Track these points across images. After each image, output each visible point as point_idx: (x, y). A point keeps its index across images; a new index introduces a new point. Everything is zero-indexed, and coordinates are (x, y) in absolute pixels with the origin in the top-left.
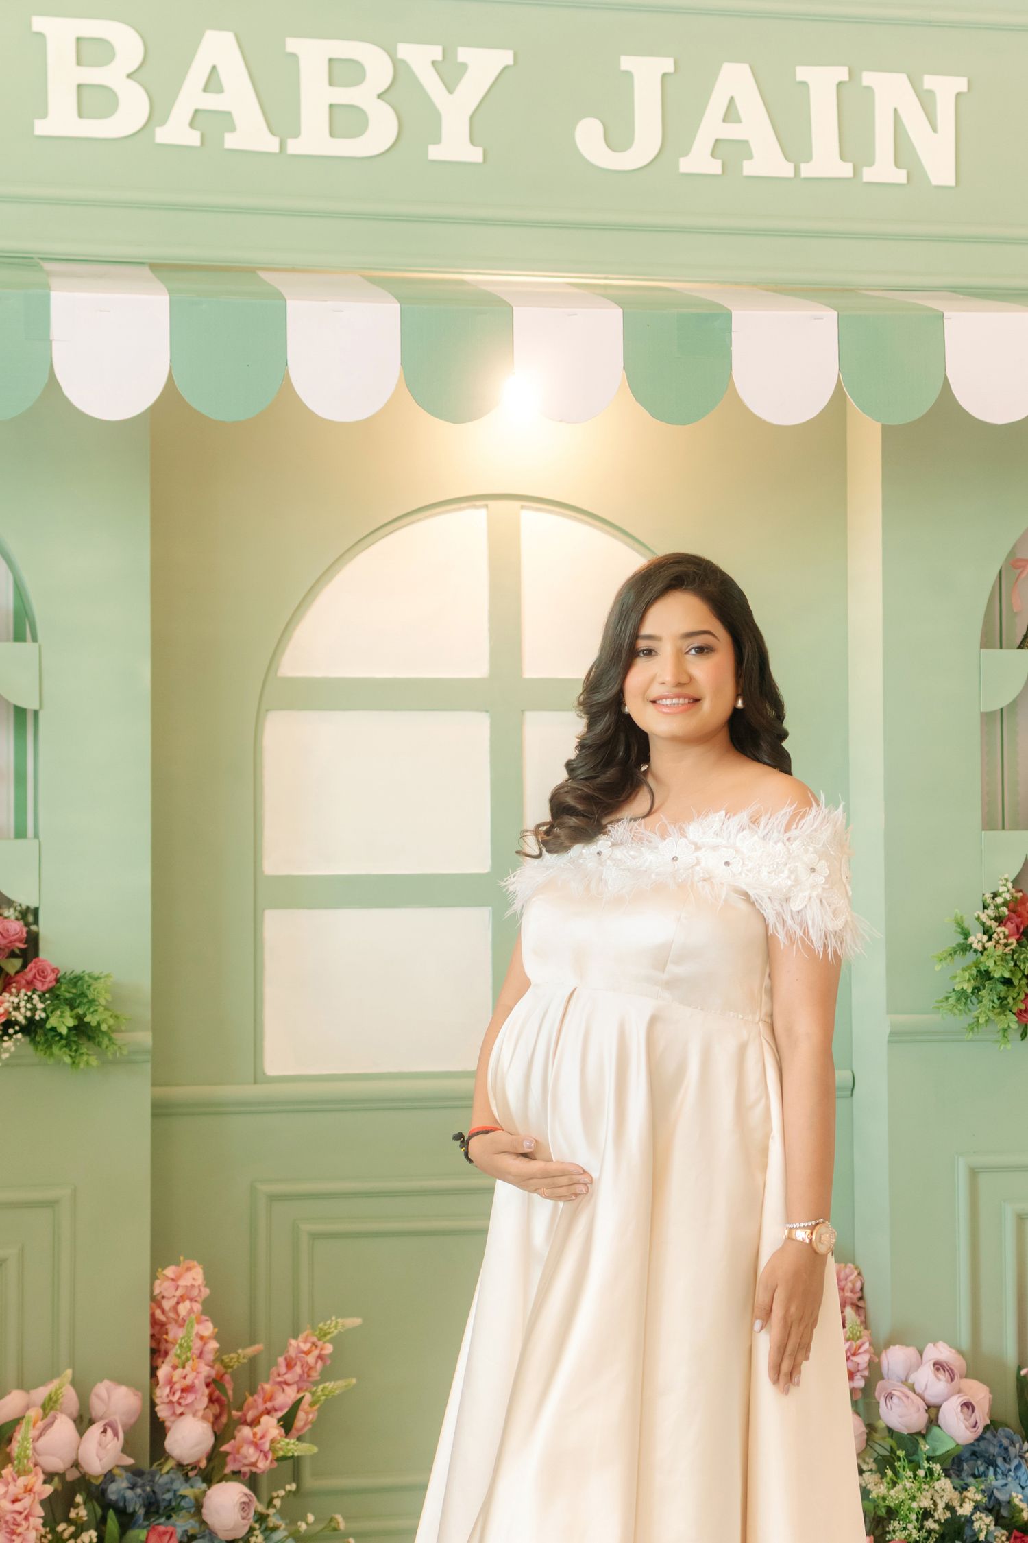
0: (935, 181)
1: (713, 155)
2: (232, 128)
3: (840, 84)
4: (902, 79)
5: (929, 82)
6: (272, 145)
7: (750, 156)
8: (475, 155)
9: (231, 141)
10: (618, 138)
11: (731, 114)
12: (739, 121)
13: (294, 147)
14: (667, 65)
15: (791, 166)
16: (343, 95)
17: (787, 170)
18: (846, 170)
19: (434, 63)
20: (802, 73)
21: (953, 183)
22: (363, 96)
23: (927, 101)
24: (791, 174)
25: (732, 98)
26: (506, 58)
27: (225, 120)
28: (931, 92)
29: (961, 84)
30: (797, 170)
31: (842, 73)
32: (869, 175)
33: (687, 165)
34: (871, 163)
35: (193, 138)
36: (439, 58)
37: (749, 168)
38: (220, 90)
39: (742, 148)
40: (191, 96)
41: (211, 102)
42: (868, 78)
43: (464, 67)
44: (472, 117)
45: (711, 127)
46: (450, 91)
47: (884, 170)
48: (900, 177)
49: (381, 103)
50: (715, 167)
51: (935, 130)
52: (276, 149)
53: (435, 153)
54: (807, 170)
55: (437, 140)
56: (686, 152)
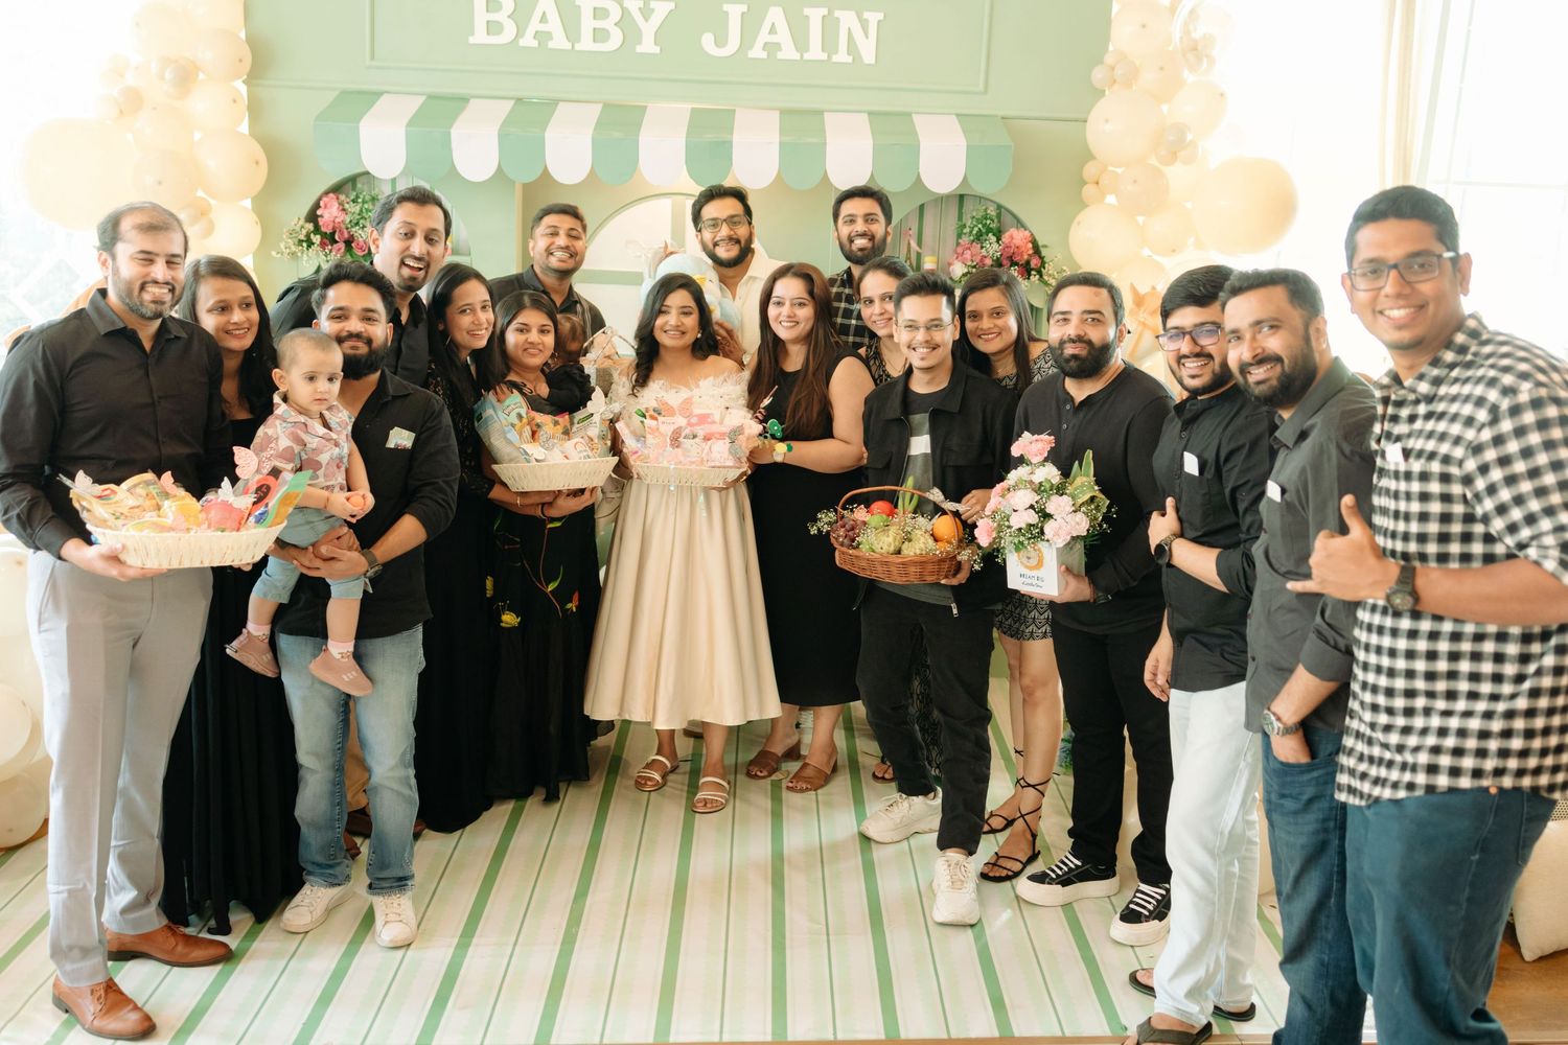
0: (866, 62)
1: (764, 49)
2: (552, 39)
3: (824, 17)
4: (853, 13)
5: (866, 15)
6: (568, 46)
7: (780, 50)
8: (657, 50)
9: (551, 45)
10: (720, 42)
11: (773, 30)
12: (776, 33)
13: (578, 47)
14: (744, 8)
15: (799, 55)
16: (599, 24)
17: (797, 56)
18: (824, 56)
19: (640, 9)
20: (807, 11)
21: (873, 62)
22: (608, 24)
23: (864, 25)
24: (799, 58)
25: (773, 24)
26: (672, 5)
27: (549, 36)
28: (867, 20)
29: (880, 16)
30: (802, 56)
31: (825, 11)
32: (835, 59)
33: (752, 54)
34: (836, 52)
35: (535, 44)
36: (642, 6)
37: (780, 55)
38: (546, 22)
39: (777, 46)
40: (534, 25)
41: (542, 27)
42: (837, 13)
43: (653, 10)
44: (656, 33)
45: (764, 36)
46: (646, 20)
47: (842, 56)
48: (849, 59)
49: (616, 28)
50: (764, 55)
51: (867, 37)
52: (570, 47)
53: (639, 49)
54: (807, 56)
55: (640, 43)
56: (751, 47)
